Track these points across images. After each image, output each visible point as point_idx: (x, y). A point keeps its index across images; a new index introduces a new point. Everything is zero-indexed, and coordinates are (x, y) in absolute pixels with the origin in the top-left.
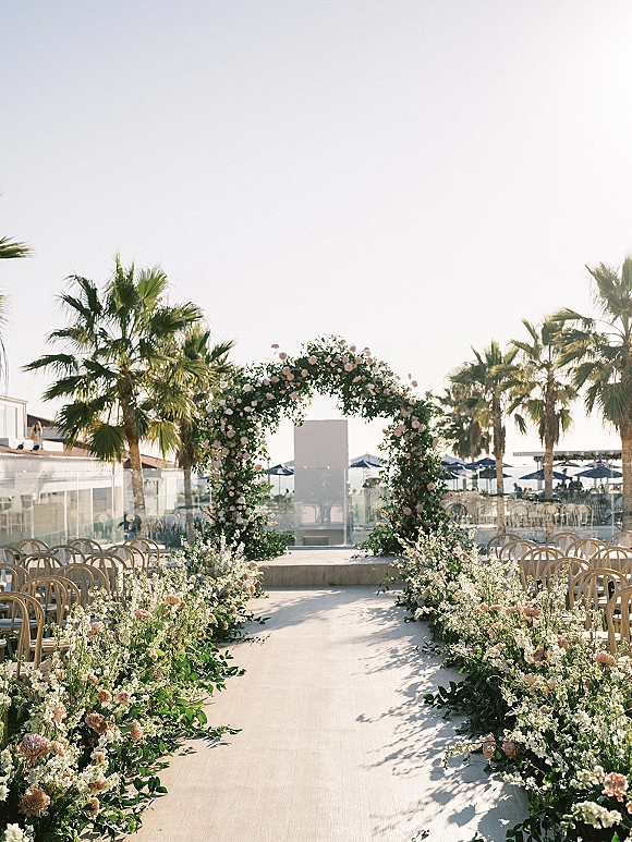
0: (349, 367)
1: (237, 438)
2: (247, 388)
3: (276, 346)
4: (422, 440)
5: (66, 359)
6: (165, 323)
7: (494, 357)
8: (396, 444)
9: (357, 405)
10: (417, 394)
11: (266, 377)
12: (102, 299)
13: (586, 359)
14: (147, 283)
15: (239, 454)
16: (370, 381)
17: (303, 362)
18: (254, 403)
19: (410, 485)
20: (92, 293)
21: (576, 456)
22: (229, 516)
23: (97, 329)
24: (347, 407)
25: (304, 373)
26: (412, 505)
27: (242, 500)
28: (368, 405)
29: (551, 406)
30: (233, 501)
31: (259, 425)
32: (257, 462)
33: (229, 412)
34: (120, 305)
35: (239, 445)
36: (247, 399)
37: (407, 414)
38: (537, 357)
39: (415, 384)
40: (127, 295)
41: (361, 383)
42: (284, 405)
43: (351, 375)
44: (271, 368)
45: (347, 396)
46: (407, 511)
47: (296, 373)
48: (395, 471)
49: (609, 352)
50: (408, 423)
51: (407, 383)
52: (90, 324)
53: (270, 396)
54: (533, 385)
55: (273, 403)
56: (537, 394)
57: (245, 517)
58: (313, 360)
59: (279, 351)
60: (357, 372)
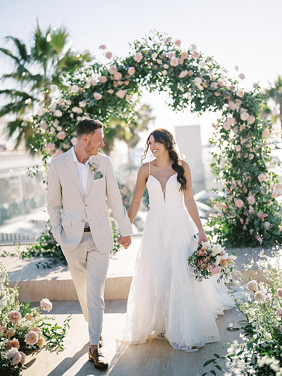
0: (175, 62)
8: (226, 138)
9: (186, 101)
11: (94, 78)
16: (197, 75)
17: (130, 61)
18: (82, 104)
24: (177, 103)
25: (131, 71)
26: (243, 197)
28: (197, 100)
33: (59, 114)
34: (40, 53)
36: (76, 100)
39: (242, 76)
41: (188, 78)
42: (113, 104)
43: (178, 70)
45: (176, 92)
46: (240, 203)
50: (237, 116)
53: (98, 96)
55: (102, 103)
58: (138, 58)
59: (106, 51)
60: (184, 67)
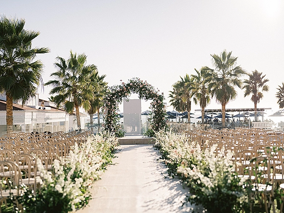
0: (141, 86)
1: (111, 105)
2: (114, 92)
3: (121, 80)
4: (161, 106)
5: (57, 82)
6: (86, 71)
7: (187, 80)
8: (154, 107)
9: (143, 96)
10: (159, 93)
11: (118, 89)
12: (67, 64)
13: (212, 82)
14: (81, 59)
15: (111, 110)
16: (147, 90)
17: (128, 85)
18: (115, 96)
19: (158, 118)
20: (64, 62)
21: (215, 111)
22: (109, 126)
23: (66, 73)
24: (141, 97)
25: (129, 88)
26: (158, 123)
27: (112, 122)
28: (146, 96)
29: (204, 95)
30: (110, 123)
31: (117, 102)
32: (116, 112)
33: (109, 98)
34: (72, 66)
35: (111, 107)
36: (113, 95)
37: (156, 99)
38: (199, 80)
39: (159, 91)
40: (75, 63)
41: (144, 90)
42: (123, 96)
43: (142, 88)
44: (120, 86)
45: (141, 94)
46: (157, 125)
47: (127, 88)
48: (154, 114)
49: (218, 79)
50: (157, 101)
51: (157, 91)
52: (64, 72)
53: (120, 94)
54: (198, 89)
55: (120, 96)
56: (199, 91)
57: (113, 127)
58: (131, 84)
59: (122, 82)
60: (143, 87)
